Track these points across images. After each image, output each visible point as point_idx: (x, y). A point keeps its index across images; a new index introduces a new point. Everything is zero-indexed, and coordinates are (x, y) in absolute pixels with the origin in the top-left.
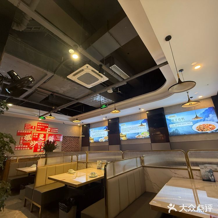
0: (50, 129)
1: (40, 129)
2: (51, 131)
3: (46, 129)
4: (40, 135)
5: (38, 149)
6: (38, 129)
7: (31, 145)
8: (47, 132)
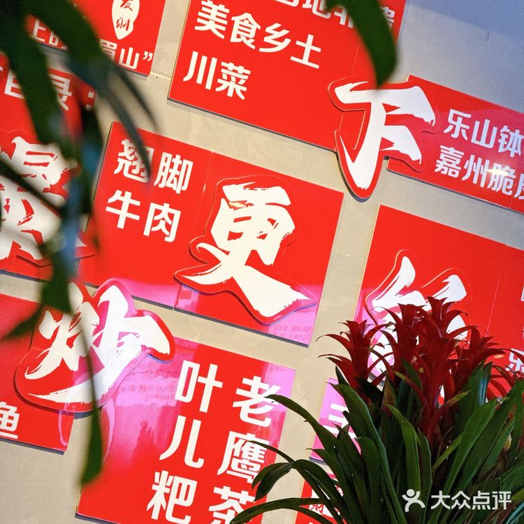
0: (428, 116)
1: (235, 79)
2: (431, 154)
3: (346, 94)
4: (233, 192)
5: (162, 480)
6: (201, 69)
7: (47, 367)
8: (363, 169)
